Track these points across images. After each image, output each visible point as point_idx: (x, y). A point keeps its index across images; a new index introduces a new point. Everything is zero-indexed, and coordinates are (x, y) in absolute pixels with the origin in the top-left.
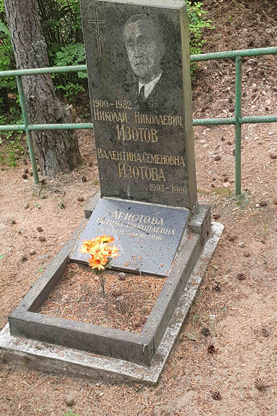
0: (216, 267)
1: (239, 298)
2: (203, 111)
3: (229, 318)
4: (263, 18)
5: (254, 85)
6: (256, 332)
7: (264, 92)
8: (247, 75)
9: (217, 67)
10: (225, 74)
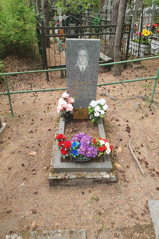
0: (2, 136)
1: (8, 144)
2: (5, 90)
3: (4, 150)
4: (23, 64)
5: (20, 83)
6: (11, 153)
7: (22, 85)
8: (18, 80)
9: (9, 78)
10: (11, 80)
